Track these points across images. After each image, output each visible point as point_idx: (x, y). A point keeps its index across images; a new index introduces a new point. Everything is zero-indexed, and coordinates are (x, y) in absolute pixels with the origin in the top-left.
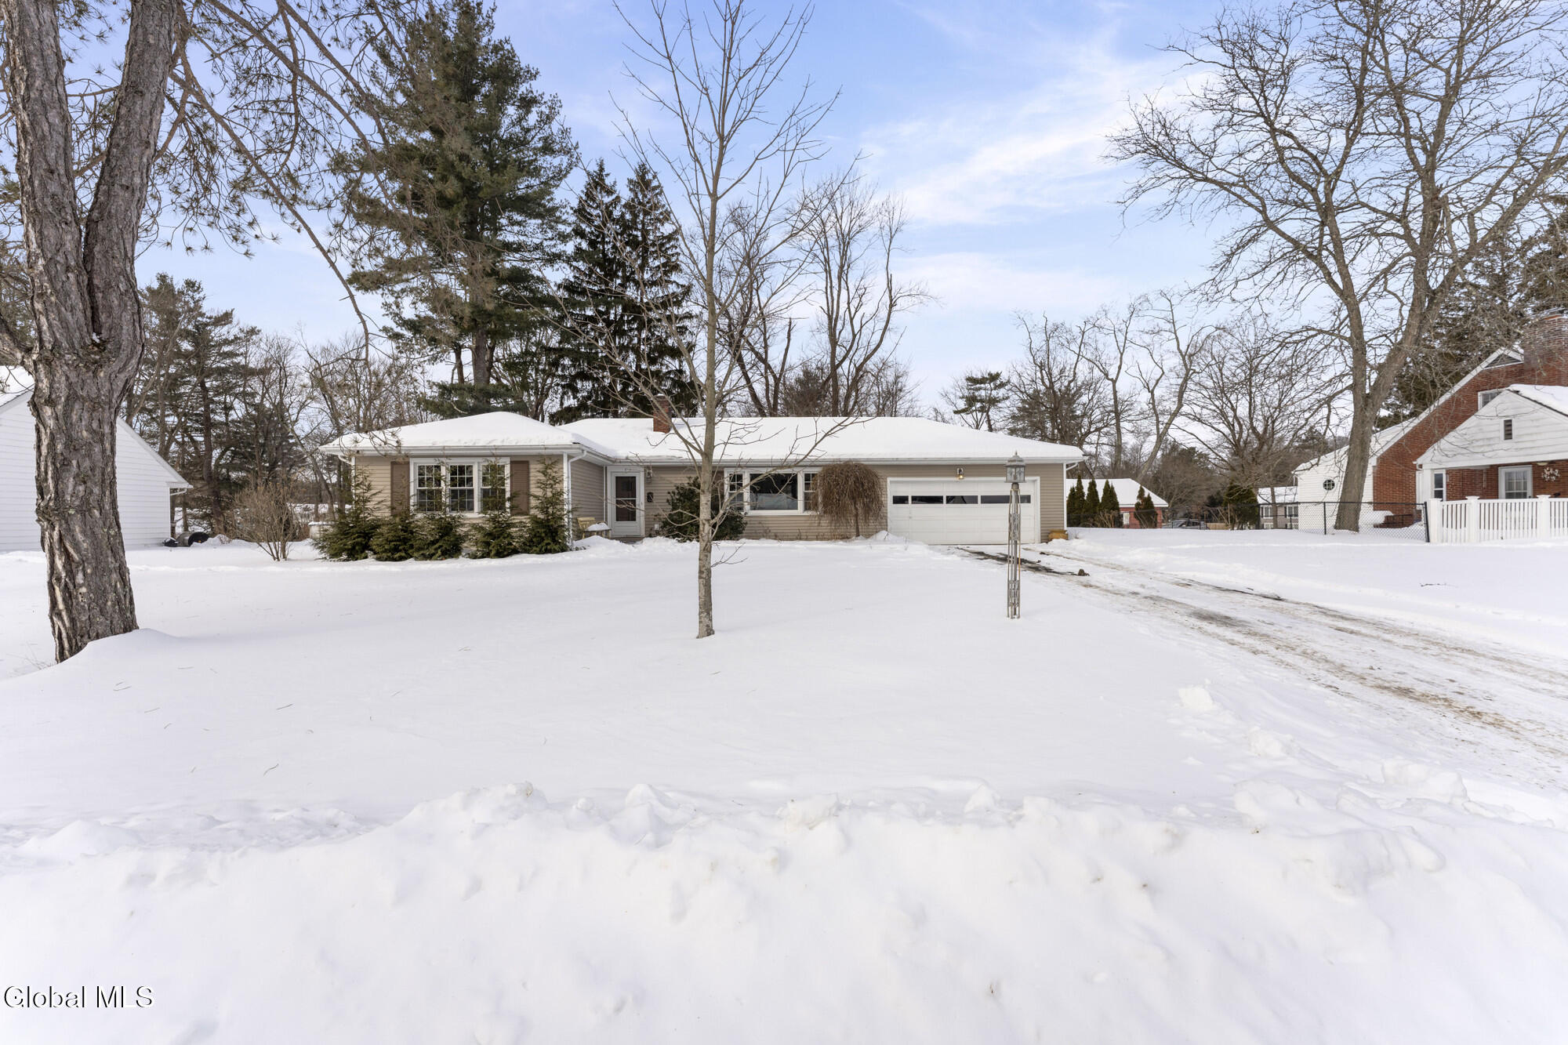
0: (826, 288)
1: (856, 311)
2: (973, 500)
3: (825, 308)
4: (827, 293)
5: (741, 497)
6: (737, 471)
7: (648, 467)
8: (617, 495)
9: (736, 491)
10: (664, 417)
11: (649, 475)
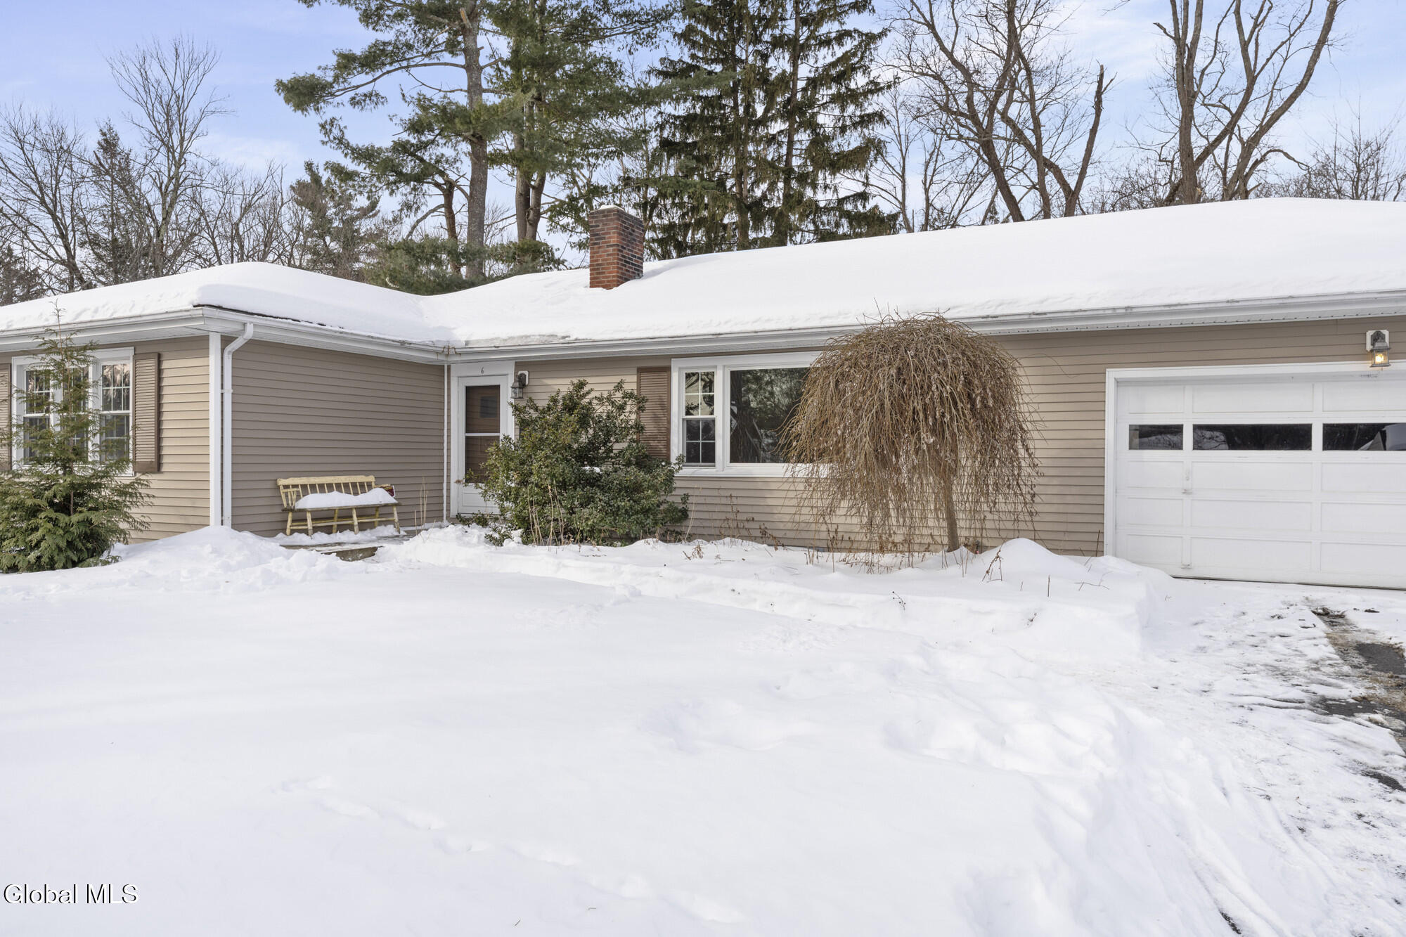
5: (709, 427)
6: (700, 366)
7: (519, 365)
8: (469, 429)
9: (699, 415)
10: (609, 254)
11: (521, 383)
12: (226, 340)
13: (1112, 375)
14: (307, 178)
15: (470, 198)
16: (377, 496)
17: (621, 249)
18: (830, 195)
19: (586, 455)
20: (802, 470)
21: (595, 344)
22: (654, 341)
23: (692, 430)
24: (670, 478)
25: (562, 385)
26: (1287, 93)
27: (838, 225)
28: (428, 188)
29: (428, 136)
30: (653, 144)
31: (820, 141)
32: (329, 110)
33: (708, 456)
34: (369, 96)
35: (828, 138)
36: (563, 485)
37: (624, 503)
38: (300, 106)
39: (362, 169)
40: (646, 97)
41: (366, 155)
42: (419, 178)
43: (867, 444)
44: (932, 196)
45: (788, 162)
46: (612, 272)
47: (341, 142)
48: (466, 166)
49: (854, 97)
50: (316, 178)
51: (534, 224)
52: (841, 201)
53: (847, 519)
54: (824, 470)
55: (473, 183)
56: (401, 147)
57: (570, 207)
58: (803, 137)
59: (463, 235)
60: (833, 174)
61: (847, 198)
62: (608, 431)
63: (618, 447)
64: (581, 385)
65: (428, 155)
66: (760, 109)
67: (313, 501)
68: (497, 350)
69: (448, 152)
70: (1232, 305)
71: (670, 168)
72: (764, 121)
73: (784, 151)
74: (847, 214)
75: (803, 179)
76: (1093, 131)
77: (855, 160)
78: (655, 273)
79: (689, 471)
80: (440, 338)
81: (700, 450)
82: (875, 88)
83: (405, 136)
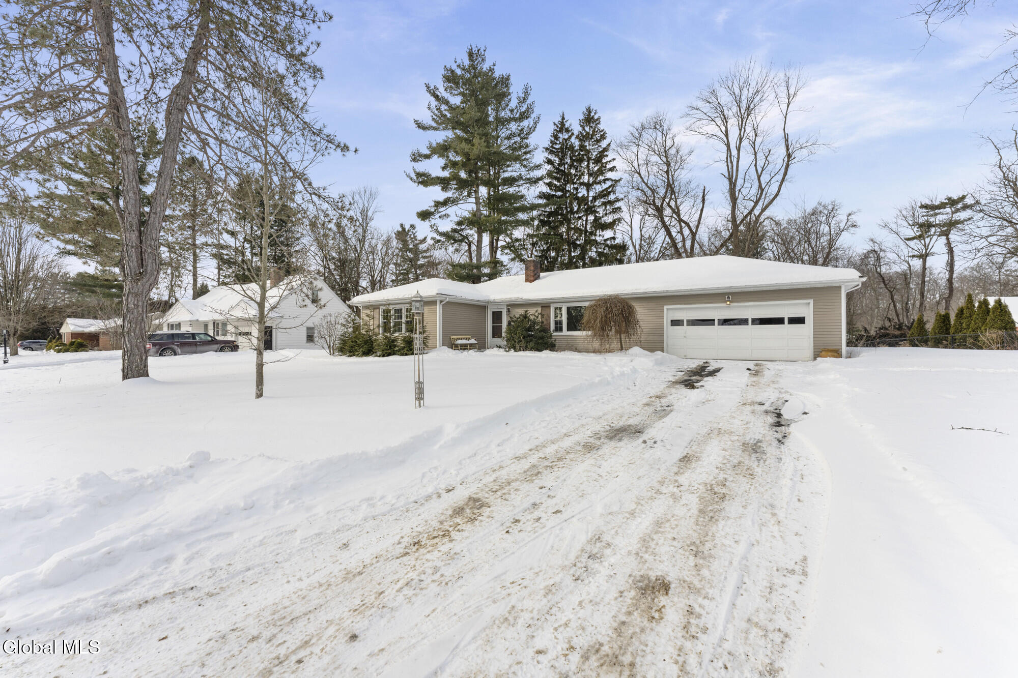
0: (727, 158)
1: (763, 170)
2: (744, 322)
3: (726, 174)
4: (727, 161)
5: (561, 322)
6: (558, 305)
7: (508, 305)
8: (493, 323)
9: (558, 319)
10: (531, 273)
11: (508, 310)
12: (441, 302)
13: (665, 307)
14: (400, 229)
15: (477, 246)
16: (473, 341)
17: (534, 271)
18: (601, 238)
19: (529, 330)
20: (584, 333)
21: (530, 300)
22: (546, 299)
23: (556, 323)
24: (551, 336)
25: (521, 311)
26: (771, 197)
27: (604, 249)
28: (464, 244)
29: (463, 227)
30: (536, 223)
31: (597, 219)
32: (433, 222)
33: (561, 330)
34: (445, 215)
35: (600, 218)
36: (524, 337)
37: (540, 341)
38: (423, 219)
39: (443, 239)
40: (533, 207)
41: (441, 234)
42: (461, 241)
43: (599, 325)
44: (643, 232)
45: (586, 227)
46: (532, 278)
47: (437, 230)
48: (476, 236)
49: (611, 203)
50: (404, 229)
51: (496, 253)
52: (605, 240)
53: (596, 344)
54: (590, 333)
55: (478, 241)
56: (454, 231)
57: (508, 246)
58: (591, 218)
59: (474, 261)
60: (603, 231)
61: (607, 239)
62: (534, 323)
63: (537, 327)
64: (527, 311)
65: (464, 233)
66: (575, 209)
67: (459, 342)
68: (503, 302)
69: (471, 232)
70: (691, 290)
71: (543, 230)
72: (577, 212)
73: (584, 222)
74: (607, 246)
75: (591, 233)
76: (702, 210)
77: (611, 226)
78: (544, 277)
79: (556, 334)
80: (486, 299)
81: (559, 328)
82: (617, 200)
83: (455, 227)
